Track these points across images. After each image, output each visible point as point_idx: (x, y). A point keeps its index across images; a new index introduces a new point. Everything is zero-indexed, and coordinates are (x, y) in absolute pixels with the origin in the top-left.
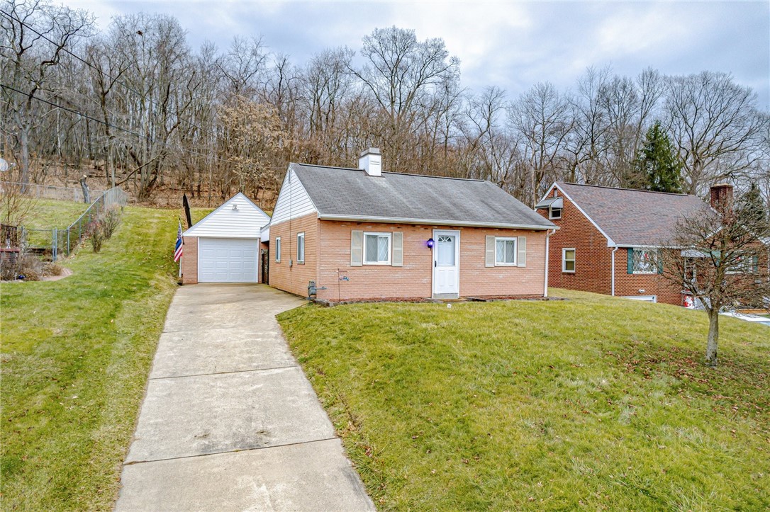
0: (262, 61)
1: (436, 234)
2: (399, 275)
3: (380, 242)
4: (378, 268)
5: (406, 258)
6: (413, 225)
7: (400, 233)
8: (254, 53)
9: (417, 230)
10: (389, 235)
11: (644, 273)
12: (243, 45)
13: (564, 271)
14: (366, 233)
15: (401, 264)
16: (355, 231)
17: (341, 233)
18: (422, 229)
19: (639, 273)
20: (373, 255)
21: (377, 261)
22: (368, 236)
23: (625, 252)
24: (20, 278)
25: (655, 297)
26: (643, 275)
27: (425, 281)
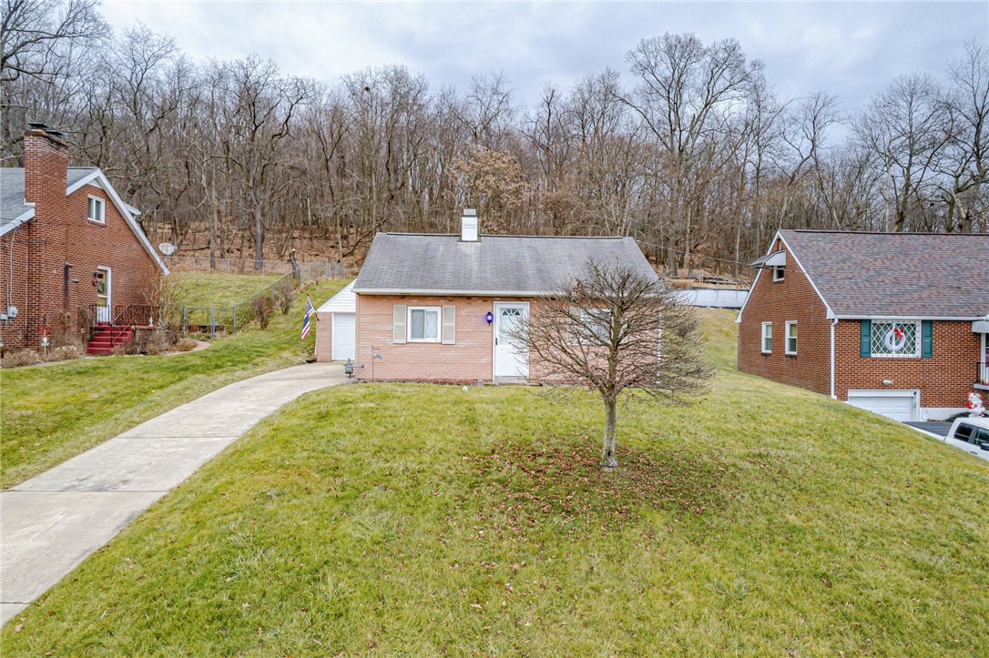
0: (505, 100)
1: (498, 308)
2: (451, 354)
3: (427, 317)
4: (426, 345)
5: (459, 335)
6: (469, 297)
7: (451, 308)
8: (495, 92)
9: (473, 303)
10: (438, 309)
11: (896, 356)
12: (482, 85)
13: (787, 352)
14: (410, 308)
15: (452, 342)
16: (398, 307)
17: (380, 307)
18: (481, 301)
19: (885, 355)
20: (419, 330)
21: (423, 337)
22: (413, 311)
23: (857, 326)
24: (142, 353)
25: (918, 391)
26: (892, 359)
27: (483, 361)
